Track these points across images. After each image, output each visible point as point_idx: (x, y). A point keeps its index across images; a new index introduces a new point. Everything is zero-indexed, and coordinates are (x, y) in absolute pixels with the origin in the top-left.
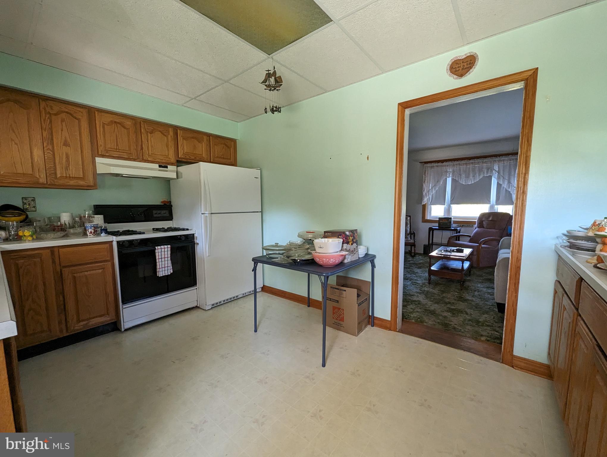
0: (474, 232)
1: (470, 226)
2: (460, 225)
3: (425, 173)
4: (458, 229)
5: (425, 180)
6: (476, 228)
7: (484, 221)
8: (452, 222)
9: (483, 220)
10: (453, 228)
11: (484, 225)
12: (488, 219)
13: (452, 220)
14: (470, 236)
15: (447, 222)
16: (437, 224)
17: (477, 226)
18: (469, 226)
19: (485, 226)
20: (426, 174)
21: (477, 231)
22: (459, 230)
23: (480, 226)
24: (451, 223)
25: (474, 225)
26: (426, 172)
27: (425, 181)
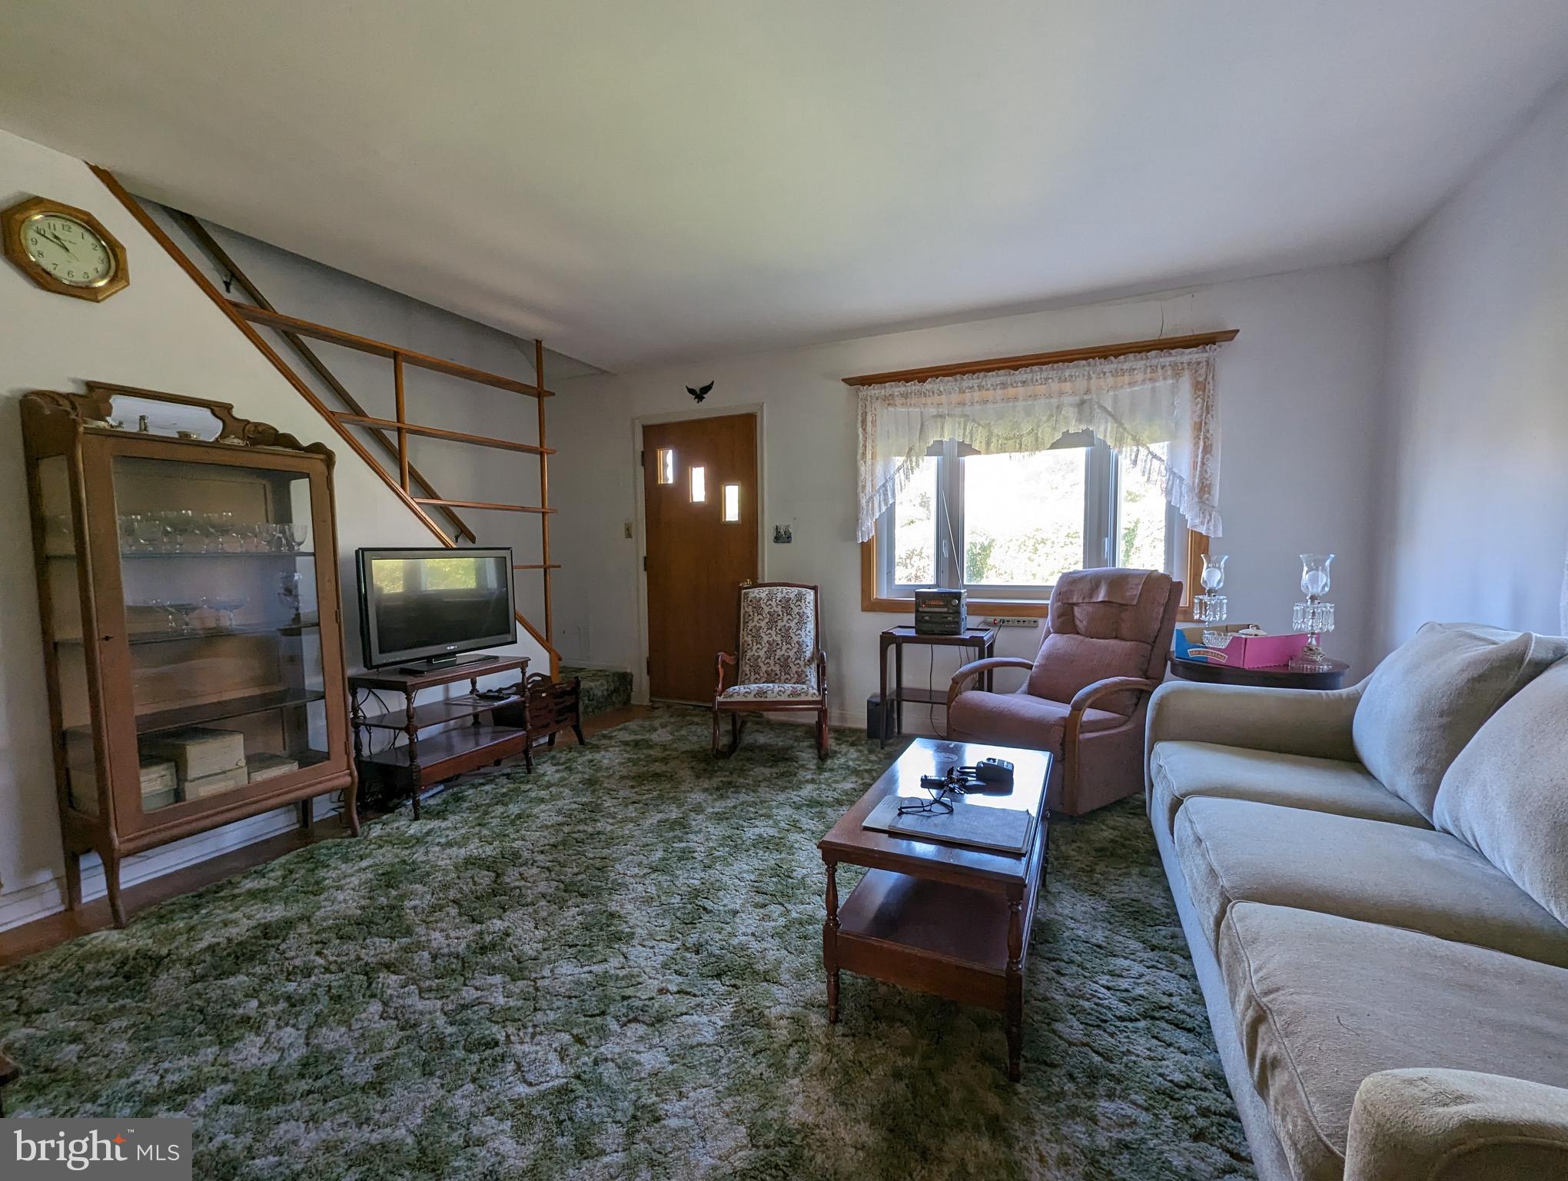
0: (1043, 648)
1: (1026, 624)
2: (991, 619)
3: (864, 422)
4: (986, 636)
5: (865, 446)
6: (1048, 633)
7: (1077, 604)
8: (964, 610)
9: (1075, 600)
10: (967, 635)
11: (1078, 622)
12: (1091, 596)
13: (965, 600)
14: (1030, 667)
15: (945, 610)
16: (910, 619)
17: (1053, 626)
18: (1021, 624)
19: (1081, 625)
20: (869, 424)
21: (1054, 645)
22: (988, 640)
23: (1063, 623)
24: (958, 613)
25: (1041, 621)
26: (869, 418)
27: (864, 454)
